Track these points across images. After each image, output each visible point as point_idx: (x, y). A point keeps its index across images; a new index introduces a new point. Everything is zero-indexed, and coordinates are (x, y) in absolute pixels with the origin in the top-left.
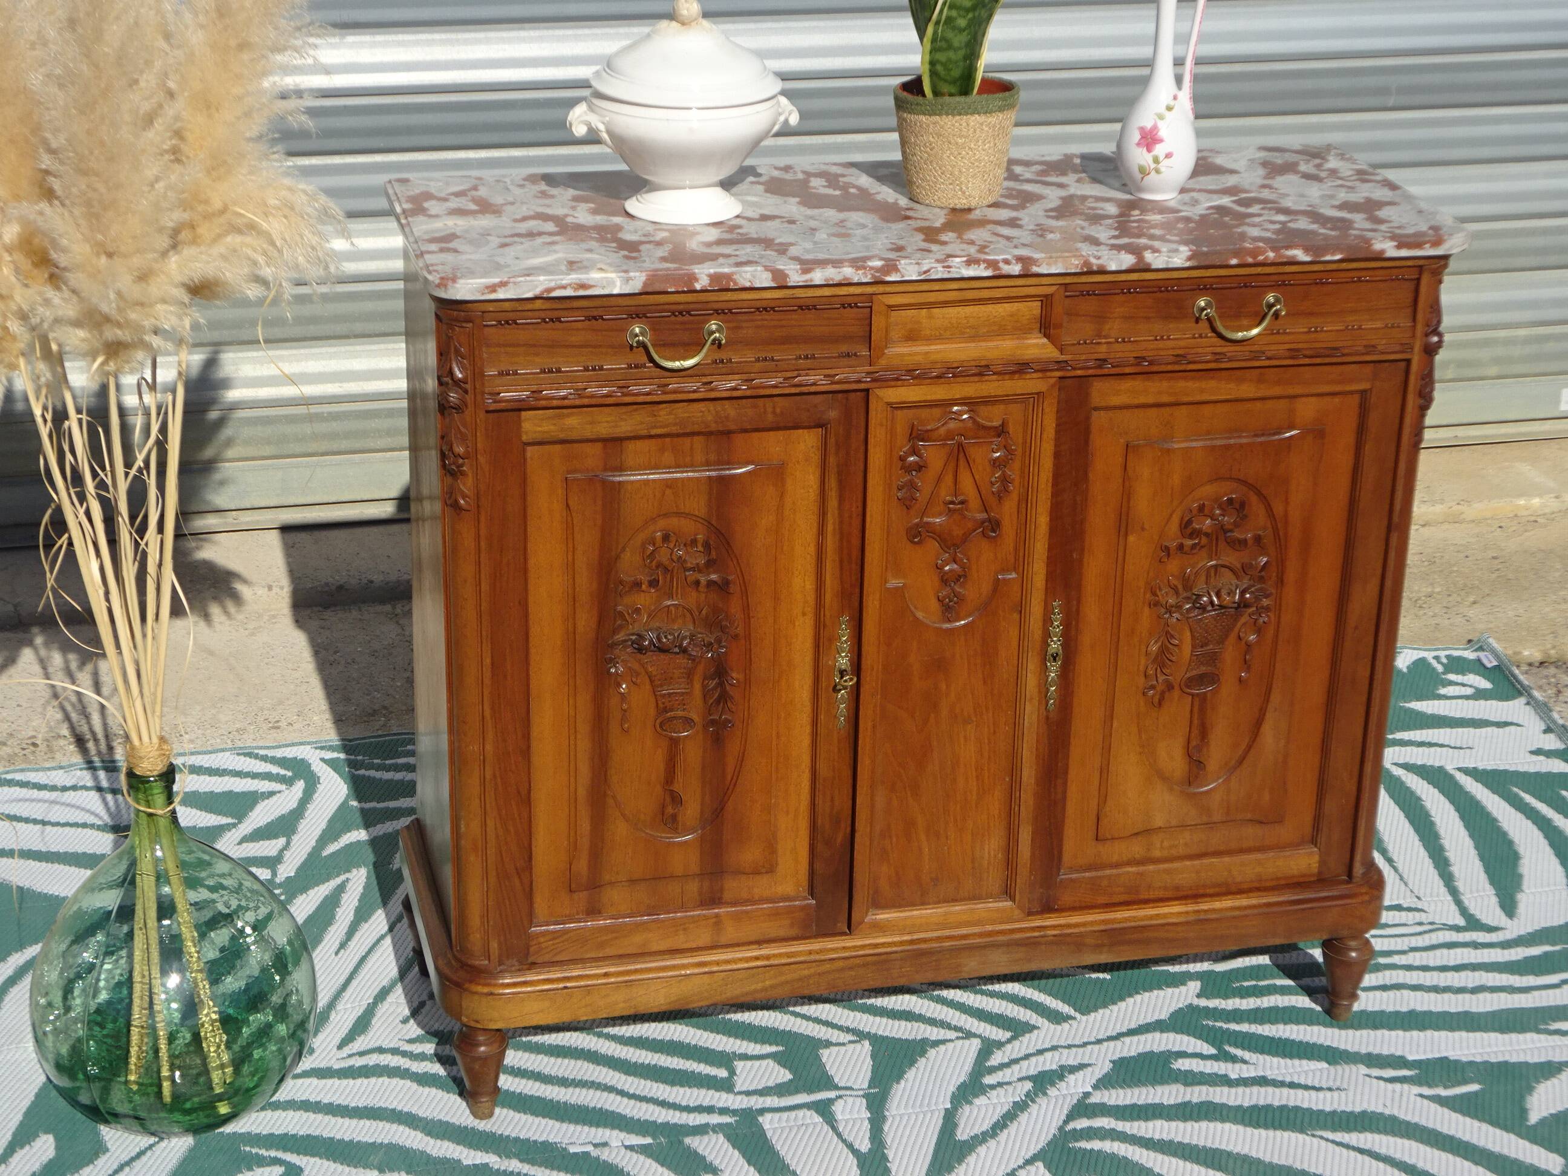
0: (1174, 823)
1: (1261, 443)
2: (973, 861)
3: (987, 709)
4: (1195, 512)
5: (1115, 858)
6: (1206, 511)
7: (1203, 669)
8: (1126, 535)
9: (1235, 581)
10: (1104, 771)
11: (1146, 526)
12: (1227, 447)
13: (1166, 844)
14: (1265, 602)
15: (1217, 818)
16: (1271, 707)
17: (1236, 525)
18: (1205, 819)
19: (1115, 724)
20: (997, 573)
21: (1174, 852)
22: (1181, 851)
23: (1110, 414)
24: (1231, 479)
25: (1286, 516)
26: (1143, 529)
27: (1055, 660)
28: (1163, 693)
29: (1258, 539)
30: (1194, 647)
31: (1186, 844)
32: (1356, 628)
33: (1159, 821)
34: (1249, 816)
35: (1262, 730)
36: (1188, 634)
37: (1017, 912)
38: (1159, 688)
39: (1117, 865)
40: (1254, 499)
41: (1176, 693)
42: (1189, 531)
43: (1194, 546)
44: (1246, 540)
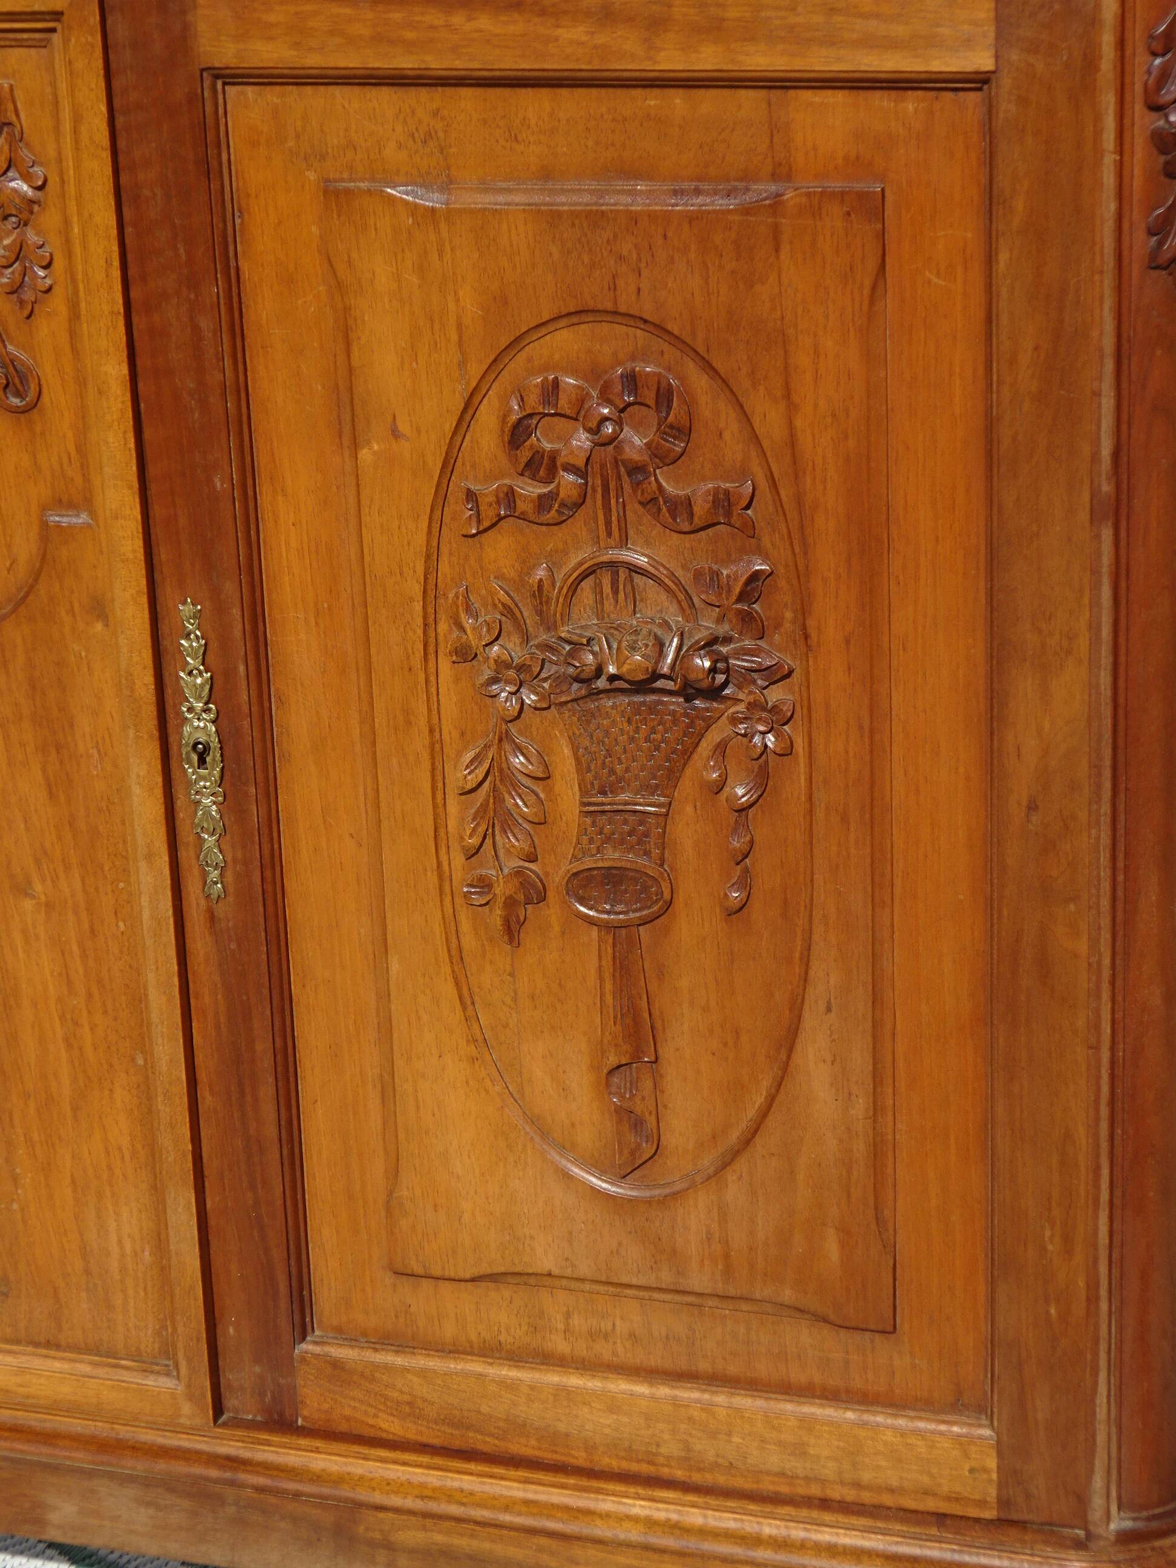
0: (585, 1268)
1: (692, 218)
2: (84, 1252)
3: (67, 868)
4: (533, 401)
5: (449, 1331)
6: (564, 404)
7: (612, 856)
8: (355, 446)
9: (676, 619)
10: (388, 1090)
11: (403, 427)
12: (595, 218)
13: (576, 1321)
14: (775, 695)
15: (699, 1280)
16: (816, 995)
17: (660, 456)
18: (666, 1277)
19: (395, 966)
20: (44, 508)
21: (604, 1350)
22: (624, 1353)
23: (272, 95)
24: (615, 314)
25: (792, 441)
26: (395, 434)
27: (202, 762)
28: (510, 903)
29: (723, 502)
30: (584, 791)
31: (632, 1336)
32: (1032, 807)
33: (546, 1261)
34: (788, 1295)
35: (797, 1058)
36: (567, 751)
37: (187, 1408)
38: (501, 890)
39: (454, 1350)
40: (700, 383)
41: (552, 912)
42: (525, 455)
43: (543, 503)
44: (688, 503)
